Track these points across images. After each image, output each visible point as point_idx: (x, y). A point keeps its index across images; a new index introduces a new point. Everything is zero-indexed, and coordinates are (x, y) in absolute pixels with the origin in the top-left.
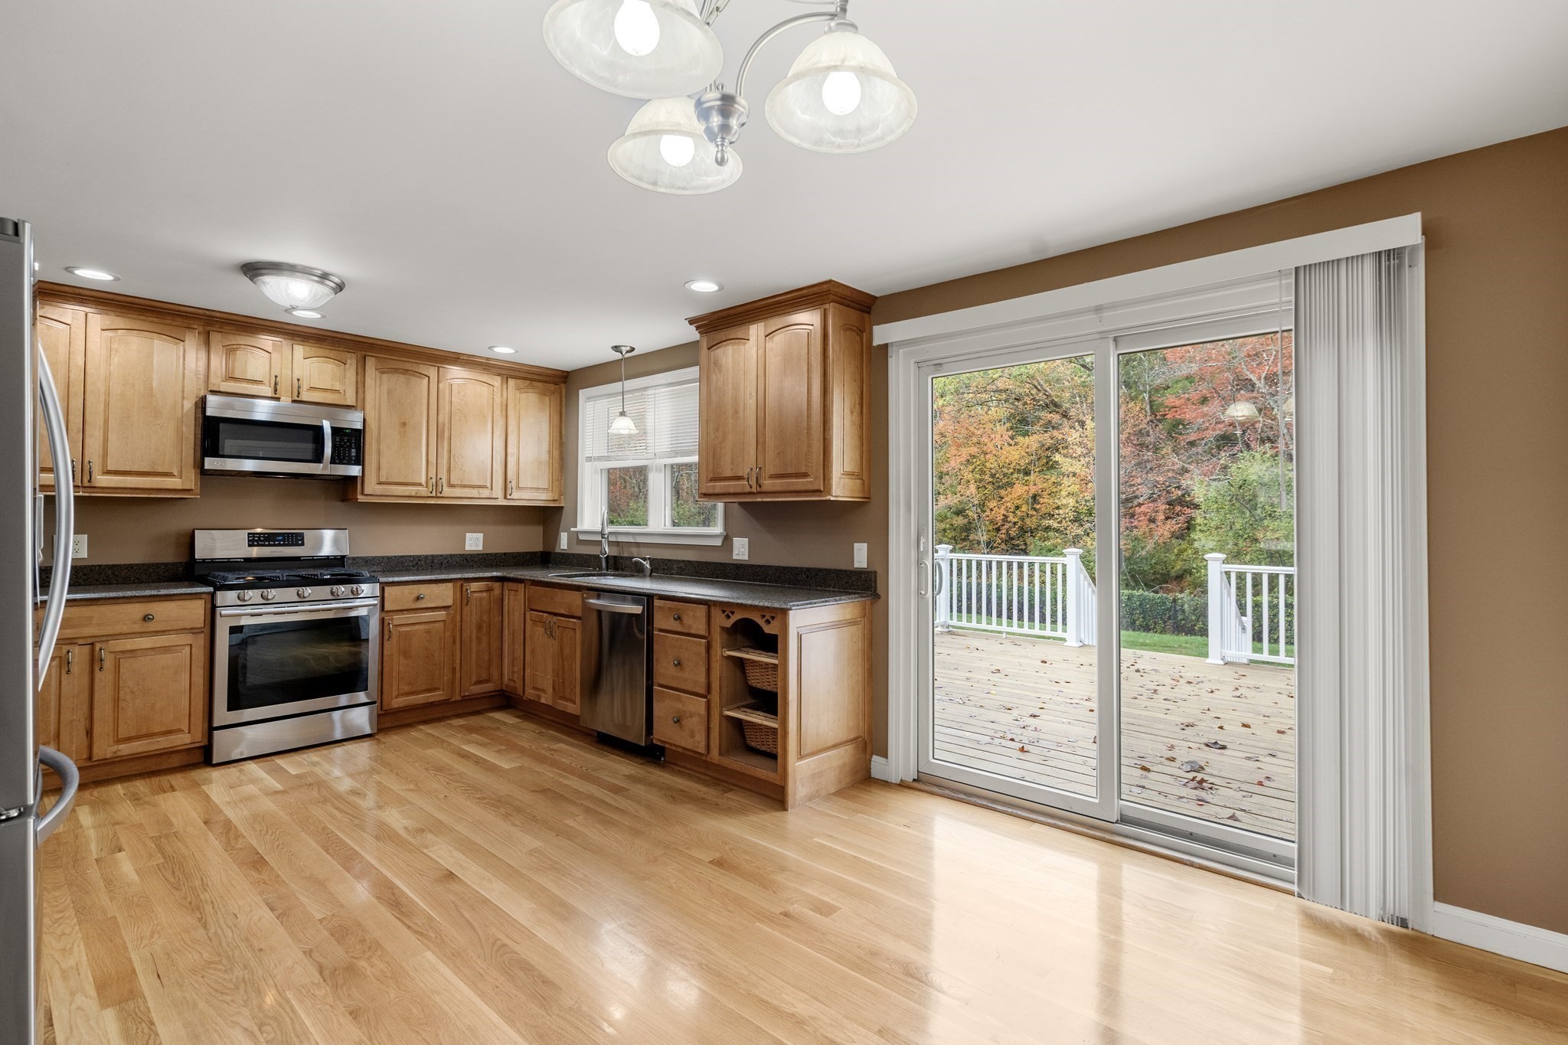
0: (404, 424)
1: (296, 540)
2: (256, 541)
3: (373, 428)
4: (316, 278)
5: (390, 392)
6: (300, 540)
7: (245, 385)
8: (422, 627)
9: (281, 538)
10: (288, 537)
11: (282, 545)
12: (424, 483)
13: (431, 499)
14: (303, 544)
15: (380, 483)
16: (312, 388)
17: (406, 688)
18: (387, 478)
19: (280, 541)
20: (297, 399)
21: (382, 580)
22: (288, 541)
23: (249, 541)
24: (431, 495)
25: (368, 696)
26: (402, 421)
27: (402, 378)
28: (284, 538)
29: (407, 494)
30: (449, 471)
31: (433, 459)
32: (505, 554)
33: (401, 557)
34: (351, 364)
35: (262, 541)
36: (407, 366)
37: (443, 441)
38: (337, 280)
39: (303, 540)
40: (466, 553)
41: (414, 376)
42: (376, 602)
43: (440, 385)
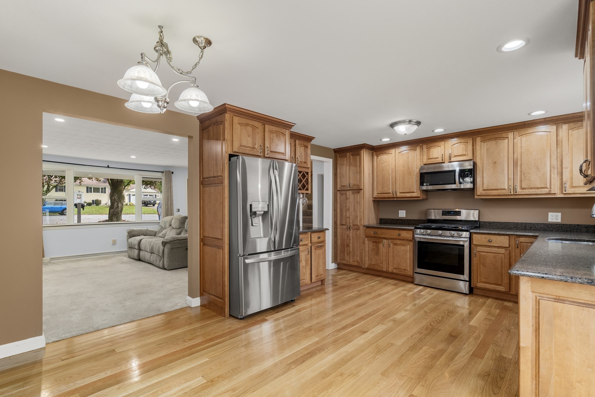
0: (495, 163)
1: (458, 213)
2: (444, 213)
3: (480, 167)
4: (408, 123)
5: (487, 150)
6: (459, 214)
7: (433, 160)
8: (492, 254)
9: (453, 213)
10: (455, 212)
11: (453, 215)
12: (506, 189)
13: (512, 196)
14: (460, 215)
15: (484, 190)
16: (455, 156)
17: (484, 280)
18: (487, 188)
19: (452, 214)
20: (450, 161)
21: (471, 231)
22: (455, 214)
23: (442, 213)
24: (511, 194)
25: (464, 278)
26: (494, 161)
27: (493, 142)
28: (454, 213)
29: (497, 194)
30: (521, 181)
31: (511, 176)
32: (578, 225)
33: (507, 223)
34: (470, 143)
35: (446, 214)
36: (496, 136)
37: (517, 168)
38: (415, 121)
39: (460, 214)
40: (548, 223)
41: (500, 139)
42: (467, 240)
43: (515, 140)
